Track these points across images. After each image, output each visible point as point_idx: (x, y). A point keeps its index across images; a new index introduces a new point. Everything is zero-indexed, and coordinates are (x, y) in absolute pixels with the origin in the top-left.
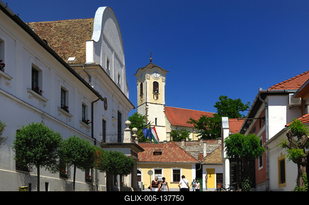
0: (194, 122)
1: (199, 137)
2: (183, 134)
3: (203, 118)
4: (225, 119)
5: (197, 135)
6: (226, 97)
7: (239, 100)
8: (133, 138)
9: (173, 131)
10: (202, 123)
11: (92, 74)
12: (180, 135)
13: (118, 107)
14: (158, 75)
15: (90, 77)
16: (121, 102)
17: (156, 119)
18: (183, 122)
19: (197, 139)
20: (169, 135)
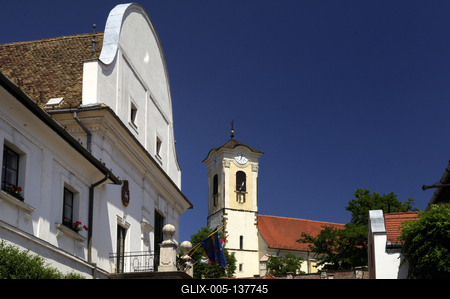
0: (310, 239)
1: (320, 268)
2: (290, 263)
3: (327, 232)
4: (375, 214)
5: (315, 264)
6: (367, 192)
7: (392, 196)
8: (180, 262)
9: (271, 258)
10: (324, 242)
11: (94, 128)
12: (285, 265)
13: (156, 204)
14: (244, 160)
15: (89, 135)
16: (163, 193)
17: (241, 238)
18: (290, 242)
19: (316, 271)
20: (264, 267)
